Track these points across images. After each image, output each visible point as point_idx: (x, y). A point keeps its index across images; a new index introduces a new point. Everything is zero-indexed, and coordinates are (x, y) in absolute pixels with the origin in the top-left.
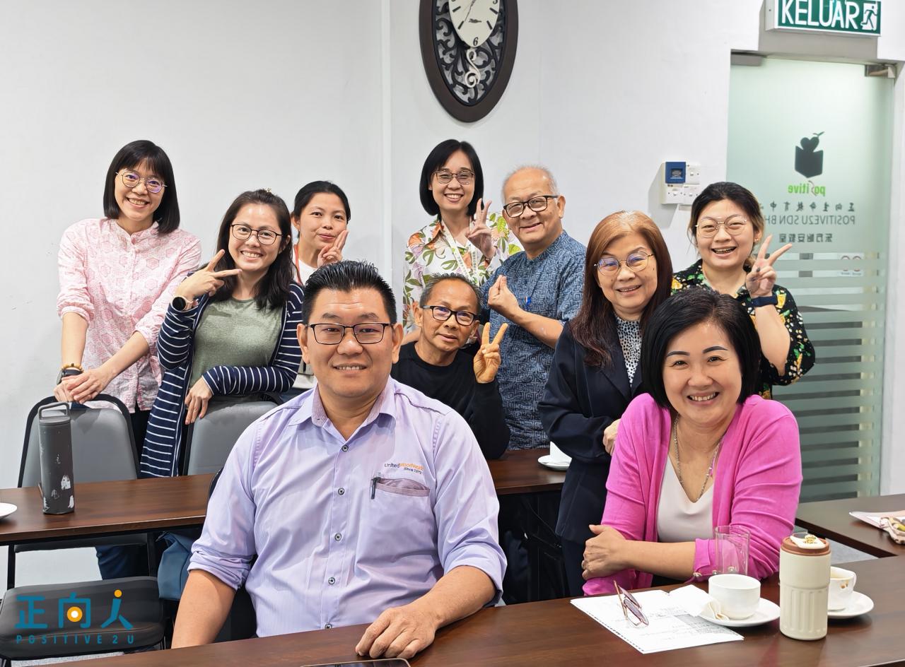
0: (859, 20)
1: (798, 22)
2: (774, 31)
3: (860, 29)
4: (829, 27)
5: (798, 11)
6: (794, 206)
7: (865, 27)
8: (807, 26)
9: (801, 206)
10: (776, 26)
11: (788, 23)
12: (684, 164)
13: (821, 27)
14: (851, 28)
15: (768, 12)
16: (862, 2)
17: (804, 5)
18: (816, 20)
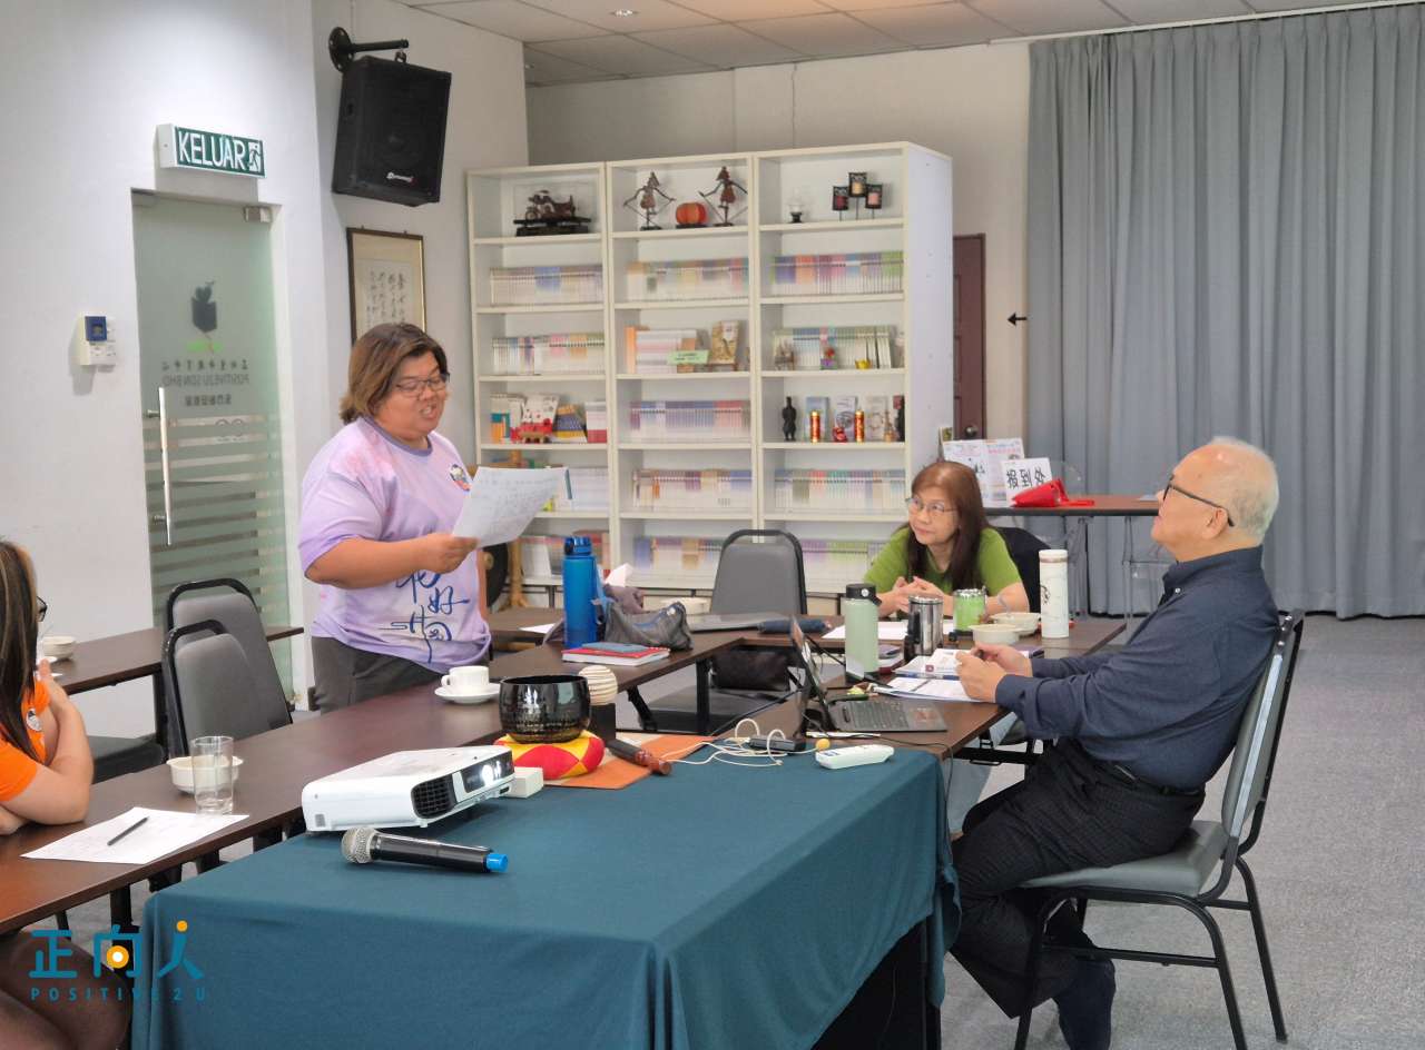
0: (246, 160)
1: (194, 161)
2: (171, 170)
3: (248, 171)
4: (221, 168)
5: (195, 148)
7: (252, 168)
8: (203, 166)
10: (176, 165)
11: (186, 163)
12: (104, 319)
13: (214, 167)
14: (240, 170)
15: (162, 147)
16: (246, 141)
17: (198, 142)
18: (209, 158)
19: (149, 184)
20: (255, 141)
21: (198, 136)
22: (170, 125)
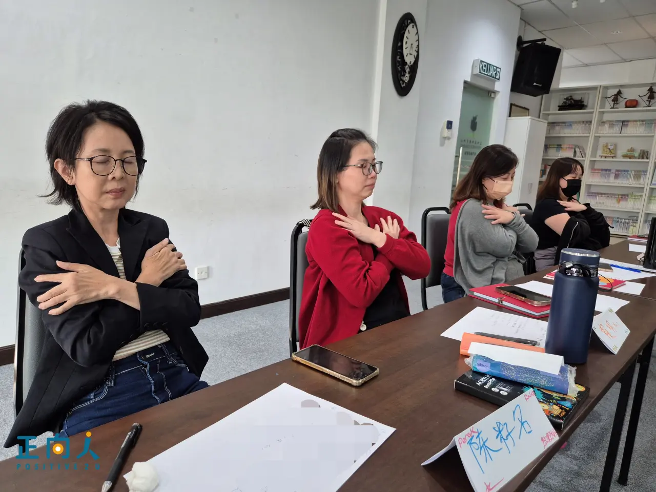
0: (496, 74)
1: (484, 72)
2: (476, 75)
3: (495, 78)
4: (489, 76)
5: (484, 68)
6: (469, 142)
7: (497, 77)
8: (485, 74)
9: (470, 142)
10: (478, 73)
11: (480, 72)
12: (452, 122)
13: (487, 75)
14: (493, 77)
15: (474, 66)
16: (497, 68)
17: (485, 66)
18: (487, 72)
19: (469, 79)
20: (499, 68)
21: (485, 64)
22: (478, 59)
